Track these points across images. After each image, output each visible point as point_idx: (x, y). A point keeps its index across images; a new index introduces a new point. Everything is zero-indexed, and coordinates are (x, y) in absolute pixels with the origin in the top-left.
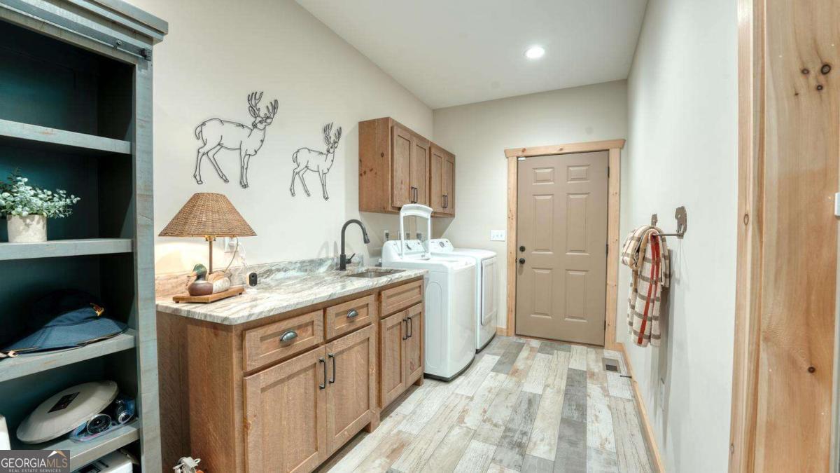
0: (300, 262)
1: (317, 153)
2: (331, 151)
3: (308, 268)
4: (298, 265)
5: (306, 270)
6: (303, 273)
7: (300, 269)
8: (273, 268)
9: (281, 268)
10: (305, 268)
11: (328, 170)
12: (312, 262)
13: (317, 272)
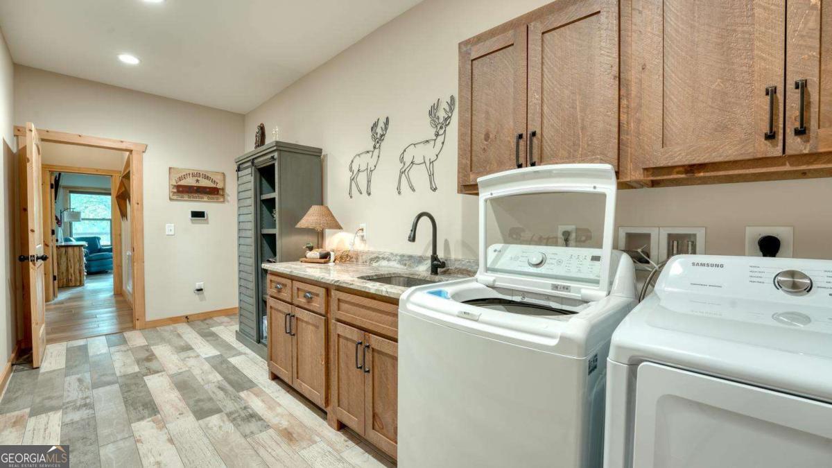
0: (401, 256)
1: (422, 145)
2: (441, 132)
3: (408, 263)
4: (399, 258)
5: (405, 265)
6: (402, 267)
7: (400, 262)
8: (380, 256)
9: (385, 257)
10: (404, 262)
11: (437, 156)
12: (410, 257)
13: (417, 269)
